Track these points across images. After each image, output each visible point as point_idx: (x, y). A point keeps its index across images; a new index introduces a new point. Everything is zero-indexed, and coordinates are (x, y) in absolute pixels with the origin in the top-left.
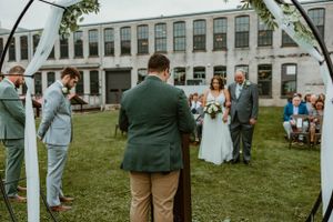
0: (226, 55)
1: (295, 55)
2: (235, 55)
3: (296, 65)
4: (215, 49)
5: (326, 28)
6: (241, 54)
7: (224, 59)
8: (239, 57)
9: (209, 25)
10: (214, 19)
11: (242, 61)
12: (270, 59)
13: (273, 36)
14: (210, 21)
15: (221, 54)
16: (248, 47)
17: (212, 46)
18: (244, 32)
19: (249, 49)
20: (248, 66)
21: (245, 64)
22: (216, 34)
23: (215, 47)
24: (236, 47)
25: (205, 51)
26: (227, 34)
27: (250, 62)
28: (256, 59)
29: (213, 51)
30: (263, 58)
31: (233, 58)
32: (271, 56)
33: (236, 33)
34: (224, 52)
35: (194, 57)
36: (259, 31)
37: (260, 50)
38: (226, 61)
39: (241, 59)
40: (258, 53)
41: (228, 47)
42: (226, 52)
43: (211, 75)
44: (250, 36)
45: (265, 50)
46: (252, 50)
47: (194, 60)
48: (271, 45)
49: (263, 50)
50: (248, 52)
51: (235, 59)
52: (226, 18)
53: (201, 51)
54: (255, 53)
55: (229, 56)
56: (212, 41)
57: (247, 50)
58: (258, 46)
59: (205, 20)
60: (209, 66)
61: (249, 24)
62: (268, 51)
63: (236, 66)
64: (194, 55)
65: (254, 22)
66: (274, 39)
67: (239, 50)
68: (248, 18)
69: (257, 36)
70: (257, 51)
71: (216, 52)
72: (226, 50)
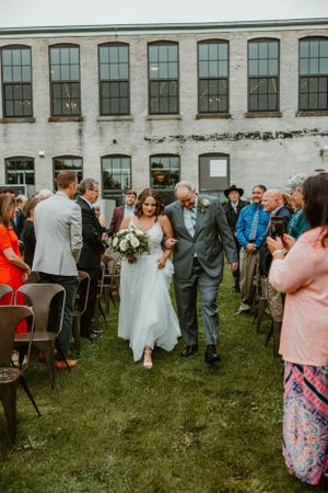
0: (80, 132)
1: (225, 137)
2: (101, 132)
3: (226, 156)
4: (53, 118)
5: (282, 81)
6: (112, 129)
7: (75, 140)
8: (109, 136)
9: (40, 61)
10: (50, 47)
11: (116, 146)
12: (176, 143)
13: (181, 94)
14: (41, 50)
15: (69, 128)
16: (129, 114)
17: (48, 109)
18: (120, 82)
19: (132, 120)
20: (130, 157)
21: (122, 153)
22: (55, 83)
23: (55, 113)
24: (102, 114)
25: (33, 121)
26: (82, 83)
27: (134, 149)
28: (146, 143)
29: (50, 120)
30: (161, 141)
31: (97, 138)
32: (177, 137)
33: (101, 83)
34: (76, 125)
35: (5, 135)
36: (150, 81)
37: (154, 123)
38: (81, 144)
39: (115, 141)
40: (151, 129)
41: (83, 114)
42: (81, 125)
43: (48, 176)
44: (132, 90)
45: (165, 123)
46: (136, 121)
47: (6, 142)
48: (177, 113)
49: (160, 122)
50: (129, 126)
51: (102, 141)
52: (77, 46)
53: (23, 119)
54: (143, 129)
55: (86, 135)
56: (48, 99)
57: (126, 123)
58: (150, 113)
59: (29, 47)
60: (42, 156)
61: (129, 63)
62: (171, 125)
63: (102, 158)
64: (5, 130)
65: (138, 59)
66: (182, 100)
67: (109, 121)
68: (125, 48)
69: (146, 90)
70: (148, 123)
71: (58, 124)
72: (81, 120)
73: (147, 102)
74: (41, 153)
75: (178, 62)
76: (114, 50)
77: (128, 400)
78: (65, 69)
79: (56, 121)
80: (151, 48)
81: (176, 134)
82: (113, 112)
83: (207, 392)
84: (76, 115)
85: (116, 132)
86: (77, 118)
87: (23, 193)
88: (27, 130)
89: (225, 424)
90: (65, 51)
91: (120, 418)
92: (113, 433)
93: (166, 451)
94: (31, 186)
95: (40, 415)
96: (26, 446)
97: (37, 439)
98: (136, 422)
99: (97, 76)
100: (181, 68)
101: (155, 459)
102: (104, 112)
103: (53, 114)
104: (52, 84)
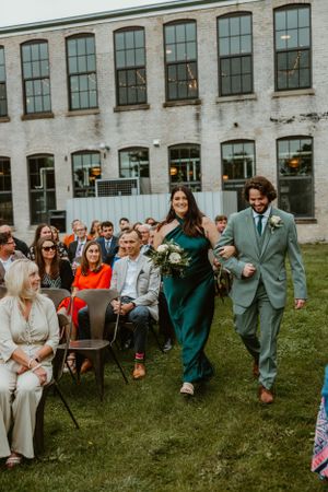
0: (198, 117)
2: (221, 115)
4: (169, 103)
6: (233, 111)
7: (192, 125)
8: (230, 119)
9: (154, 42)
10: (165, 25)
11: (238, 129)
12: (308, 123)
13: (314, 65)
14: (155, 30)
15: (185, 112)
16: (251, 92)
17: (163, 93)
18: (241, 56)
19: (255, 99)
20: (253, 141)
21: (244, 138)
22: (170, 64)
23: (171, 97)
24: (221, 95)
25: (147, 108)
26: (199, 62)
27: (258, 132)
28: (273, 124)
29: (165, 106)
30: (290, 121)
31: (216, 122)
32: (309, 115)
33: (221, 59)
34: (192, 110)
35: (118, 125)
36: (277, 53)
37: (282, 101)
38: (199, 130)
39: (236, 125)
40: (277, 108)
41: (201, 96)
42: (198, 109)
43: (164, 167)
44: (255, 65)
45: (294, 100)
46: (261, 100)
47: (120, 132)
48: (310, 87)
49: (289, 99)
50: (252, 107)
51: (222, 125)
52: (194, 21)
53: (137, 106)
54: (268, 109)
55: (204, 120)
56: (162, 82)
57: (249, 103)
58: (277, 90)
59: (143, 28)
60: (157, 146)
61: (252, 34)
62: (302, 101)
63: (222, 144)
64: (119, 119)
65: (263, 29)
66: (314, 71)
67: (229, 102)
68: (248, 18)
69: (272, 64)
70: (274, 102)
71: (174, 109)
72: (198, 103)
73: (273, 77)
74: (156, 142)
75: (310, 27)
76: (234, 20)
77: (175, 418)
78: (181, 47)
79: (171, 106)
80: (278, 14)
81: (308, 112)
82: (234, 91)
83: (266, 417)
84: (193, 98)
85: (238, 115)
86: (194, 101)
87: (136, 186)
88: (141, 118)
89: (269, 454)
90: (180, 28)
91: (157, 437)
92: (143, 452)
93: (191, 477)
94: (145, 179)
95: (78, 427)
96: (52, 458)
97: (65, 452)
98: (173, 443)
99: (216, 53)
100: (314, 34)
101: (175, 485)
102: (224, 92)
103: (168, 99)
104: (167, 65)
